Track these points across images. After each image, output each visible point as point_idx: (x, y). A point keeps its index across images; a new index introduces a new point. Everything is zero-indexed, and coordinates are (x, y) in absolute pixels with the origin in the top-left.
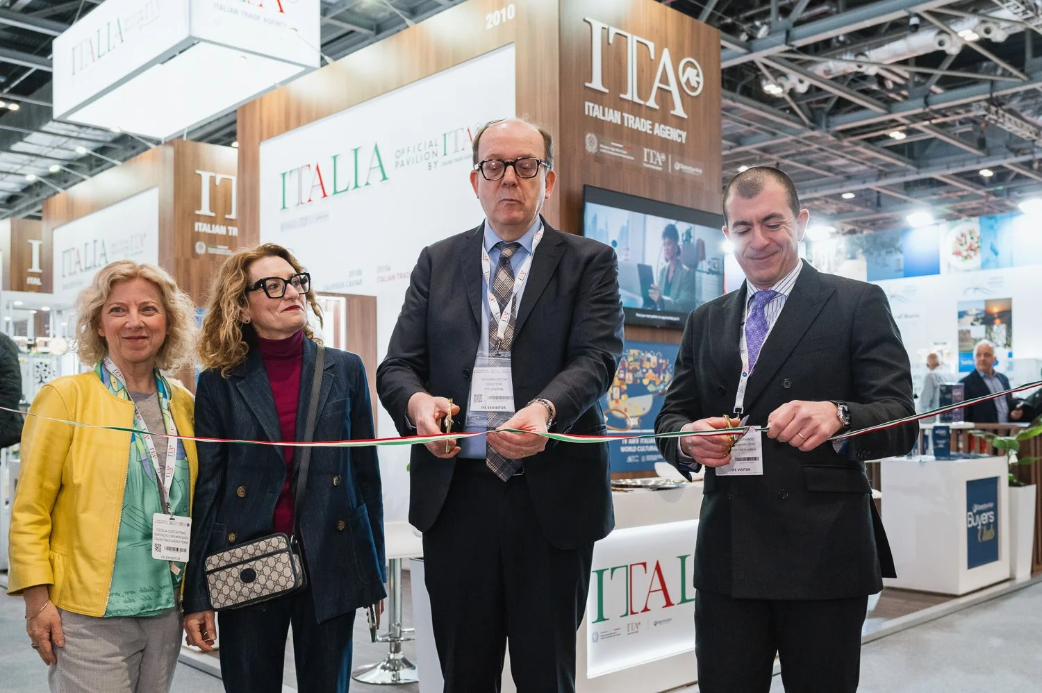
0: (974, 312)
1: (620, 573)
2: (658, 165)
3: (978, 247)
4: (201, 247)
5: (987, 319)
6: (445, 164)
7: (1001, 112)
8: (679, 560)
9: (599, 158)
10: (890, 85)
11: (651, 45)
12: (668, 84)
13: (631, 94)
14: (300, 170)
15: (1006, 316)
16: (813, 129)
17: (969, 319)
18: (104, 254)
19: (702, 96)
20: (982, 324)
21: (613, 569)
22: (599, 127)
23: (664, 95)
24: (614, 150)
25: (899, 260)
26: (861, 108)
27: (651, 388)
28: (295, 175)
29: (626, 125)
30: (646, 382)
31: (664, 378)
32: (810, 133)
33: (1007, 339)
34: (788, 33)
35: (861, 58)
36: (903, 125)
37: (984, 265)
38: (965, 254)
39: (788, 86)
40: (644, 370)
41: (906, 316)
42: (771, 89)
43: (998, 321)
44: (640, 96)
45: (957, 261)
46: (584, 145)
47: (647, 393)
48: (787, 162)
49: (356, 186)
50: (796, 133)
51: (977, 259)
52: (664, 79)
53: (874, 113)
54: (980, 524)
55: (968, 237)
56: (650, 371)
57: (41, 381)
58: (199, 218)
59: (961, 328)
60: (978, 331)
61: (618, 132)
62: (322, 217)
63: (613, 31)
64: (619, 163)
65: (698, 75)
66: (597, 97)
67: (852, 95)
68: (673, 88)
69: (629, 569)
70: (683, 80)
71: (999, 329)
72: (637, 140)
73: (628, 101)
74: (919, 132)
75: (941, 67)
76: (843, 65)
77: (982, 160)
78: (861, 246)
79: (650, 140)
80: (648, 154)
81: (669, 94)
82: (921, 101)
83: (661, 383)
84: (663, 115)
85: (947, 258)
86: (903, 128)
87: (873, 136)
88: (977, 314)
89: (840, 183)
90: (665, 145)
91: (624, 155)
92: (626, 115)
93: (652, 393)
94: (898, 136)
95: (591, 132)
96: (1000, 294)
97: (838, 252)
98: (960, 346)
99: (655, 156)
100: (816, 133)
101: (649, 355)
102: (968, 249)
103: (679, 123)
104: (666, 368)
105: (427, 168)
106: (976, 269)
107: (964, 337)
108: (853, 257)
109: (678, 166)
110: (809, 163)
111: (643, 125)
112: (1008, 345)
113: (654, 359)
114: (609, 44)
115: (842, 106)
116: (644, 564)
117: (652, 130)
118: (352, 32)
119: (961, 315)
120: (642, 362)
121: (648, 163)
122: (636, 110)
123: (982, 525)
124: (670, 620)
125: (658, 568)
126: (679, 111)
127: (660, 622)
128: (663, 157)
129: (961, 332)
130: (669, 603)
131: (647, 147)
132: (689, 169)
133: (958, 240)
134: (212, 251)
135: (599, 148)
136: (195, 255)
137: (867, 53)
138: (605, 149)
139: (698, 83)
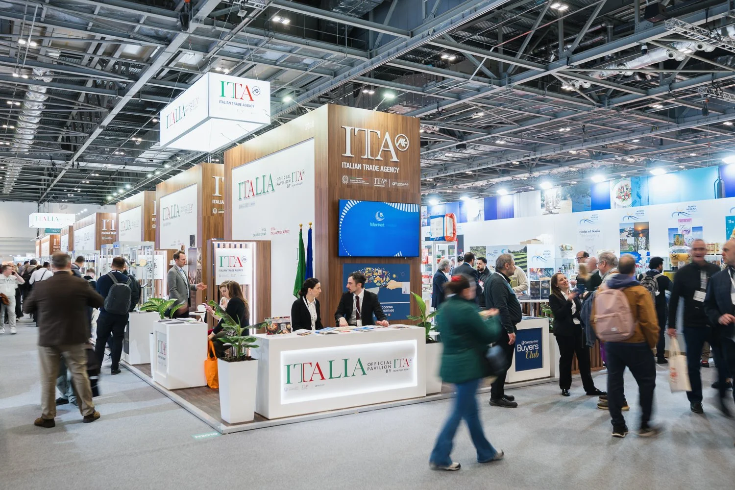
0: (628, 229)
1: (299, 367)
2: (383, 184)
3: (630, 194)
4: (215, 211)
5: (635, 234)
6: (293, 186)
7: (719, 92)
8: (329, 362)
9: (349, 185)
10: (649, 78)
11: (379, 132)
12: (388, 148)
13: (367, 155)
14: (245, 182)
15: (646, 232)
16: (600, 107)
17: (626, 234)
18: (178, 212)
19: (409, 150)
20: (633, 236)
21: (295, 365)
22: (349, 172)
23: (386, 153)
24: (356, 181)
25: (589, 200)
26: (626, 94)
27: (378, 284)
28: (244, 185)
29: (364, 169)
30: (375, 282)
31: (386, 279)
32: (598, 109)
33: (646, 245)
34: (568, 58)
35: (622, 67)
36: (659, 101)
37: (633, 204)
38: (623, 197)
39: (577, 85)
40: (375, 276)
41: (593, 231)
42: (566, 87)
43: (641, 235)
44: (372, 155)
45: (618, 201)
46: (342, 181)
47: (377, 286)
48: (588, 124)
49: (264, 192)
50: (588, 110)
51: (630, 201)
52: (386, 145)
53: (636, 95)
54: (527, 350)
55: (625, 189)
56: (378, 277)
57: (150, 270)
58: (214, 197)
59: (621, 238)
60: (631, 240)
61: (360, 173)
62: (253, 204)
63: (357, 130)
64: (360, 186)
65: (406, 141)
66: (349, 159)
67: (619, 87)
68: (391, 149)
69: (303, 366)
70: (397, 145)
71: (642, 240)
72: (371, 174)
73: (366, 158)
74: (670, 104)
75: (678, 69)
76: (611, 71)
77: (720, 117)
78: (569, 193)
79: (378, 174)
80: (377, 181)
81: (389, 152)
82: (667, 87)
83: (384, 282)
84: (386, 161)
85: (614, 200)
86: (660, 102)
87: (642, 107)
88: (630, 231)
89: (628, 135)
90: (387, 175)
91: (364, 182)
92: (364, 165)
93: (379, 286)
94: (658, 107)
95: (345, 174)
96: (642, 219)
97: (557, 196)
98: (621, 248)
99: (380, 181)
100: (601, 109)
101: (377, 270)
102: (624, 195)
103: (395, 164)
104: (387, 275)
105: (287, 187)
106: (629, 206)
107: (623, 243)
108: (565, 199)
109: (394, 184)
110: (604, 125)
111: (374, 168)
112: (647, 248)
113: (380, 271)
114: (355, 135)
115: (616, 93)
116: (311, 364)
117: (379, 169)
118: (321, 77)
119: (622, 231)
120: (373, 273)
121: (377, 184)
122: (370, 162)
123: (529, 350)
124: (323, 385)
125: (317, 365)
126: (395, 159)
127: (318, 385)
128: (386, 181)
129: (621, 240)
130: (323, 378)
131: (376, 178)
132: (400, 184)
133: (619, 189)
134: (220, 212)
135: (349, 181)
136: (212, 214)
137: (625, 63)
138: (353, 181)
139: (406, 145)
